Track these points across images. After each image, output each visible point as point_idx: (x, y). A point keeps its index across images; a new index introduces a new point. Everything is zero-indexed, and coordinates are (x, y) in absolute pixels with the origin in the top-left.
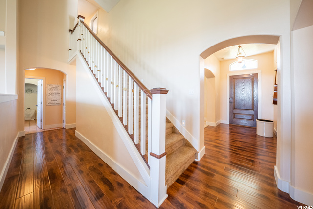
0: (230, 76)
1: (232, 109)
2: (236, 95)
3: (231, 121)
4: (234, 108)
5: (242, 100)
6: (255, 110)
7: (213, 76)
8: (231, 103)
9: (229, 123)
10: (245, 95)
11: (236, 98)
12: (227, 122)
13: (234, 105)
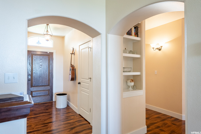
0: (28, 51)
1: (30, 87)
2: (34, 72)
4: (32, 86)
5: (40, 77)
6: (50, 85)
8: (29, 80)
11: (34, 75)
13: (32, 83)
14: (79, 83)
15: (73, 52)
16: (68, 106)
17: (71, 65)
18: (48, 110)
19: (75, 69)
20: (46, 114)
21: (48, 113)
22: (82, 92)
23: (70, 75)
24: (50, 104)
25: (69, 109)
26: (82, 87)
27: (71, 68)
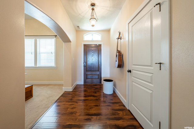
0: (84, 45)
1: (85, 71)
2: (88, 60)
3: (85, 82)
4: (87, 71)
5: (92, 64)
6: (100, 71)
7: (70, 41)
8: (84, 66)
9: (83, 84)
10: (94, 60)
11: (88, 62)
12: (82, 83)
13: (87, 68)
14: (130, 71)
15: (119, 36)
16: (114, 92)
17: (118, 50)
18: (96, 93)
19: (123, 55)
20: (94, 98)
21: (96, 98)
22: (133, 83)
23: (117, 61)
24: (99, 87)
25: (115, 97)
26: (134, 77)
27: (118, 54)
